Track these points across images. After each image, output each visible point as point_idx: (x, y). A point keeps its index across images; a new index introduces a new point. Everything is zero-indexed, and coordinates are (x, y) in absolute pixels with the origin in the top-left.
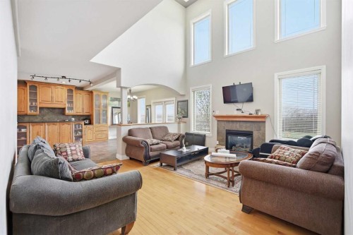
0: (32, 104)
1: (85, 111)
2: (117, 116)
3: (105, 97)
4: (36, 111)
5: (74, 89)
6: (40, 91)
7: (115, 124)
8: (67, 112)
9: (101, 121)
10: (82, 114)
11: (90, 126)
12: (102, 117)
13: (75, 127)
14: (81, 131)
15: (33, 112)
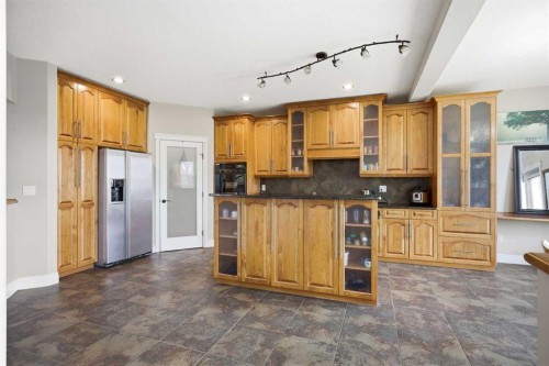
0: (296, 153)
1: (411, 167)
2: (536, 182)
3: (483, 111)
4: (302, 168)
5: (380, 104)
6: (309, 123)
7: (531, 213)
8: (364, 169)
9: (466, 197)
10: (403, 173)
11: (427, 213)
12: (467, 184)
13: (350, 219)
14: (368, 232)
15: (297, 172)
